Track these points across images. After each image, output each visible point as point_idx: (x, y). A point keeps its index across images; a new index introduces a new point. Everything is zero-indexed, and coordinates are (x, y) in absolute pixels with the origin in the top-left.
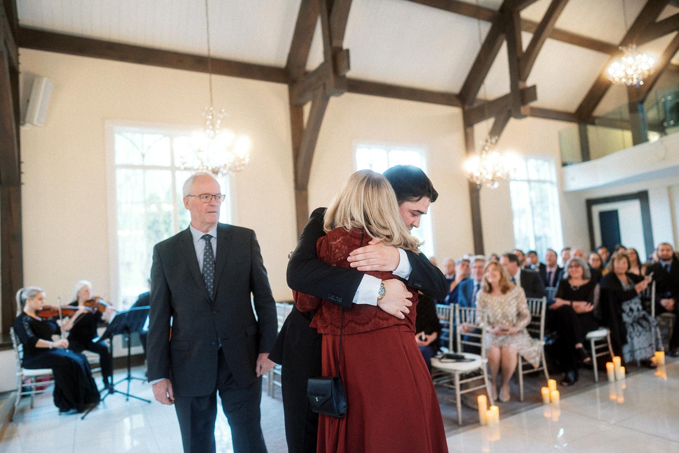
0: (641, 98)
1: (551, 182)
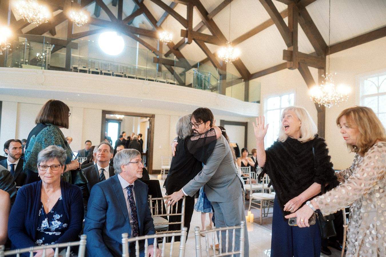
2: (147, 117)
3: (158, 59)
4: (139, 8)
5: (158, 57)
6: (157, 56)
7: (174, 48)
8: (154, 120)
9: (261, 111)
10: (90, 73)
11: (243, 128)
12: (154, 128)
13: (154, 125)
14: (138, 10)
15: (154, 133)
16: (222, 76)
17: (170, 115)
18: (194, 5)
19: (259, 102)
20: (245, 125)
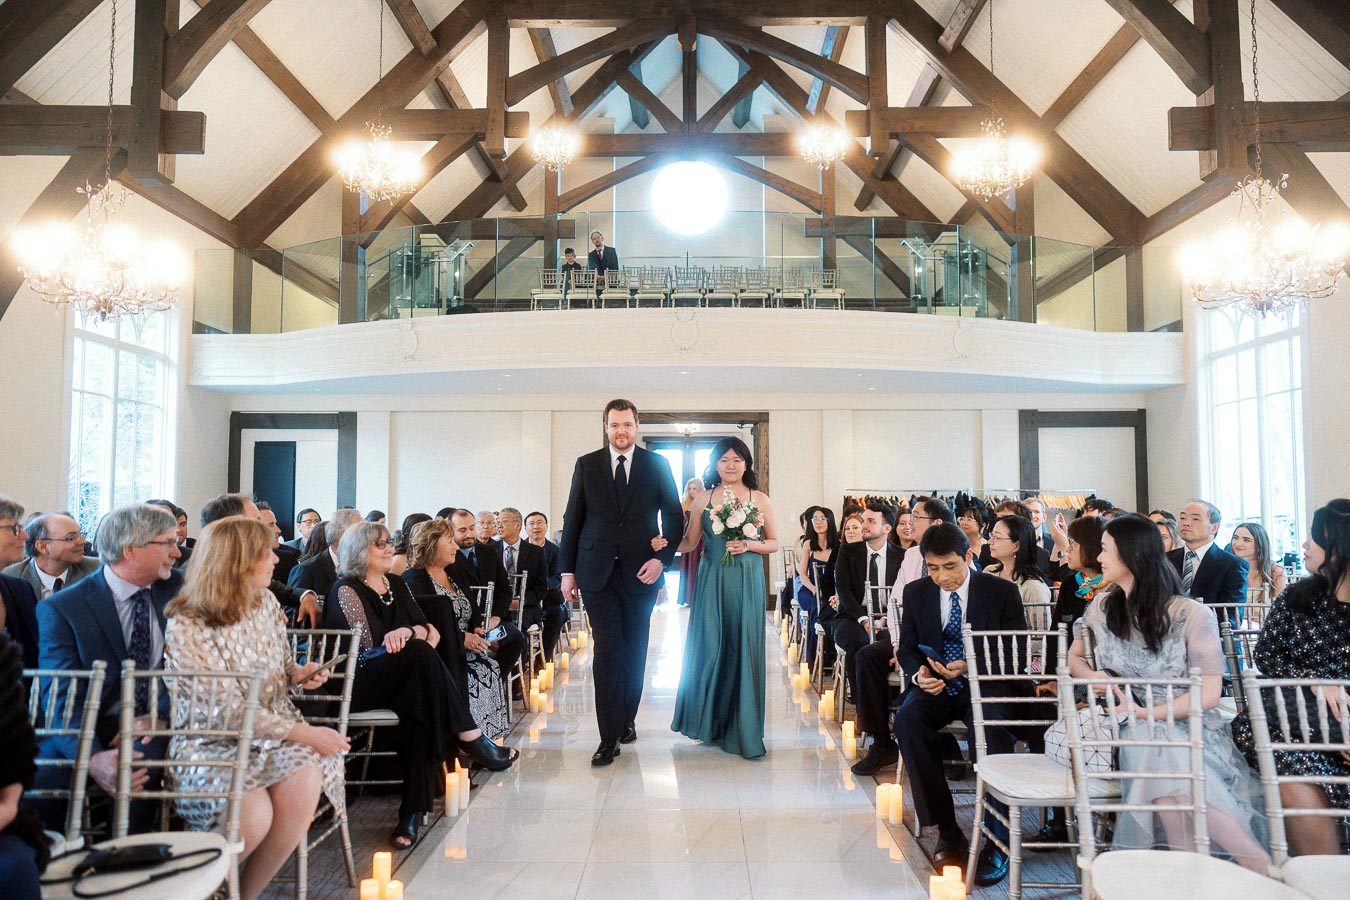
0: (366, 236)
1: (166, 360)
2: (742, 423)
3: (821, 220)
4: (749, 68)
5: (821, 216)
6: (819, 212)
7: (874, 175)
8: (767, 431)
9: (1186, 361)
10: (566, 308)
11: (1128, 434)
12: (767, 456)
13: (767, 448)
14: (749, 73)
15: (768, 473)
16: (1015, 246)
17: (822, 410)
18: (888, 19)
19: (1176, 327)
20: (1136, 420)
